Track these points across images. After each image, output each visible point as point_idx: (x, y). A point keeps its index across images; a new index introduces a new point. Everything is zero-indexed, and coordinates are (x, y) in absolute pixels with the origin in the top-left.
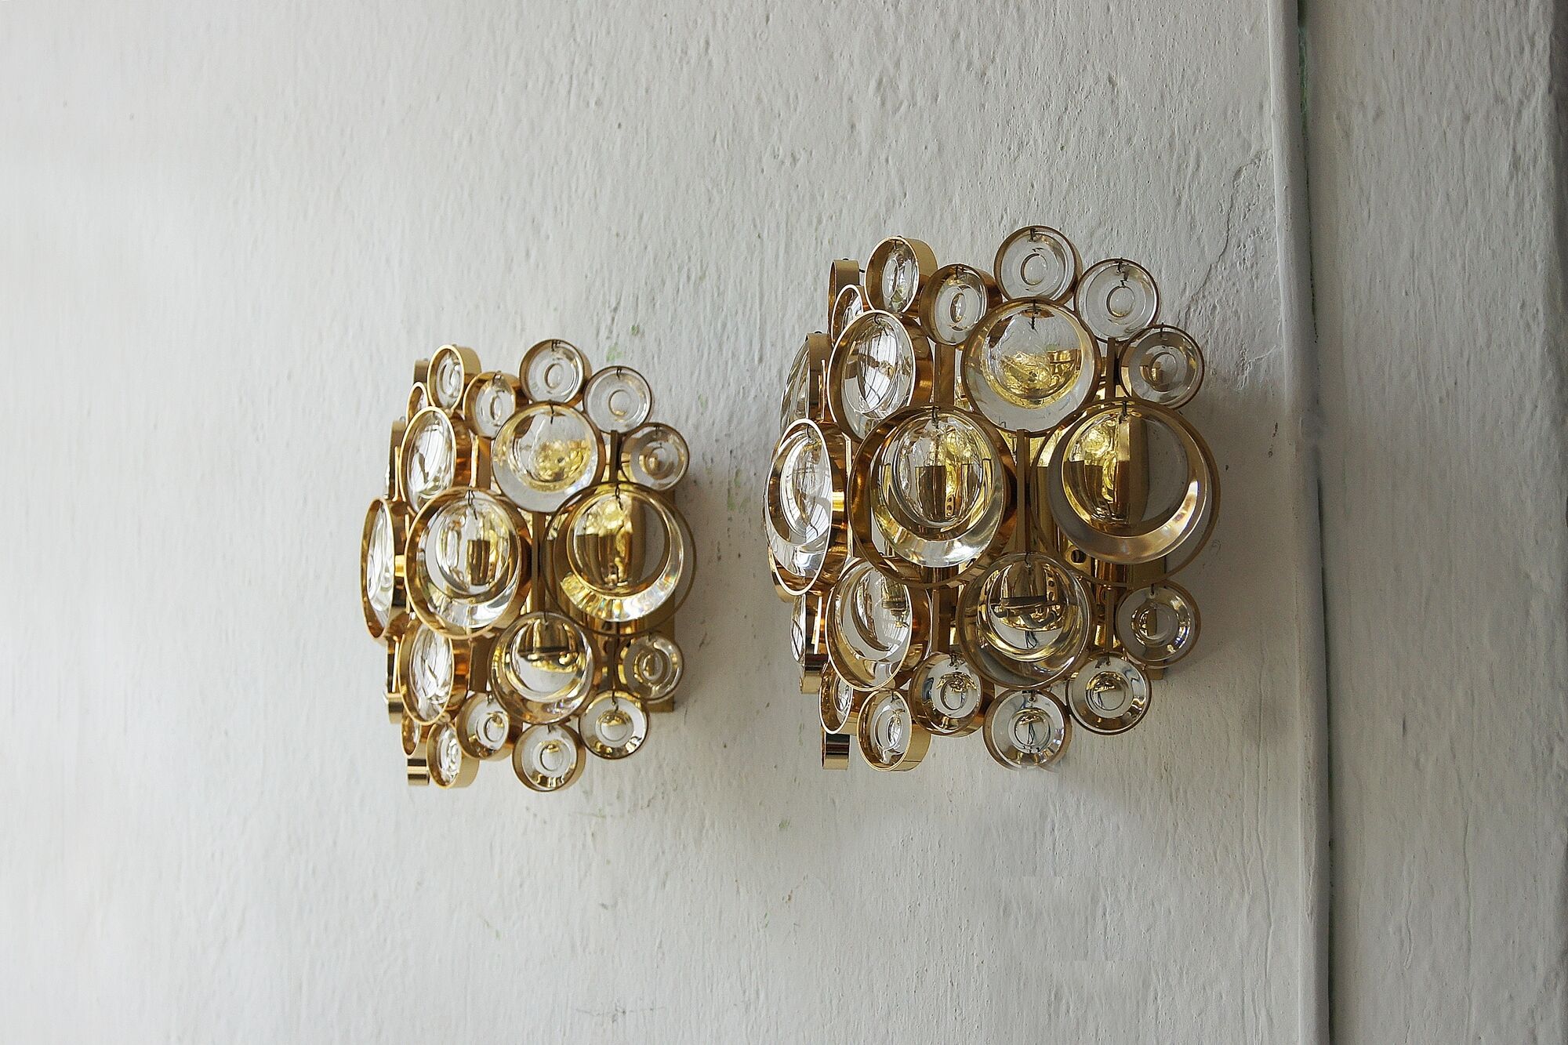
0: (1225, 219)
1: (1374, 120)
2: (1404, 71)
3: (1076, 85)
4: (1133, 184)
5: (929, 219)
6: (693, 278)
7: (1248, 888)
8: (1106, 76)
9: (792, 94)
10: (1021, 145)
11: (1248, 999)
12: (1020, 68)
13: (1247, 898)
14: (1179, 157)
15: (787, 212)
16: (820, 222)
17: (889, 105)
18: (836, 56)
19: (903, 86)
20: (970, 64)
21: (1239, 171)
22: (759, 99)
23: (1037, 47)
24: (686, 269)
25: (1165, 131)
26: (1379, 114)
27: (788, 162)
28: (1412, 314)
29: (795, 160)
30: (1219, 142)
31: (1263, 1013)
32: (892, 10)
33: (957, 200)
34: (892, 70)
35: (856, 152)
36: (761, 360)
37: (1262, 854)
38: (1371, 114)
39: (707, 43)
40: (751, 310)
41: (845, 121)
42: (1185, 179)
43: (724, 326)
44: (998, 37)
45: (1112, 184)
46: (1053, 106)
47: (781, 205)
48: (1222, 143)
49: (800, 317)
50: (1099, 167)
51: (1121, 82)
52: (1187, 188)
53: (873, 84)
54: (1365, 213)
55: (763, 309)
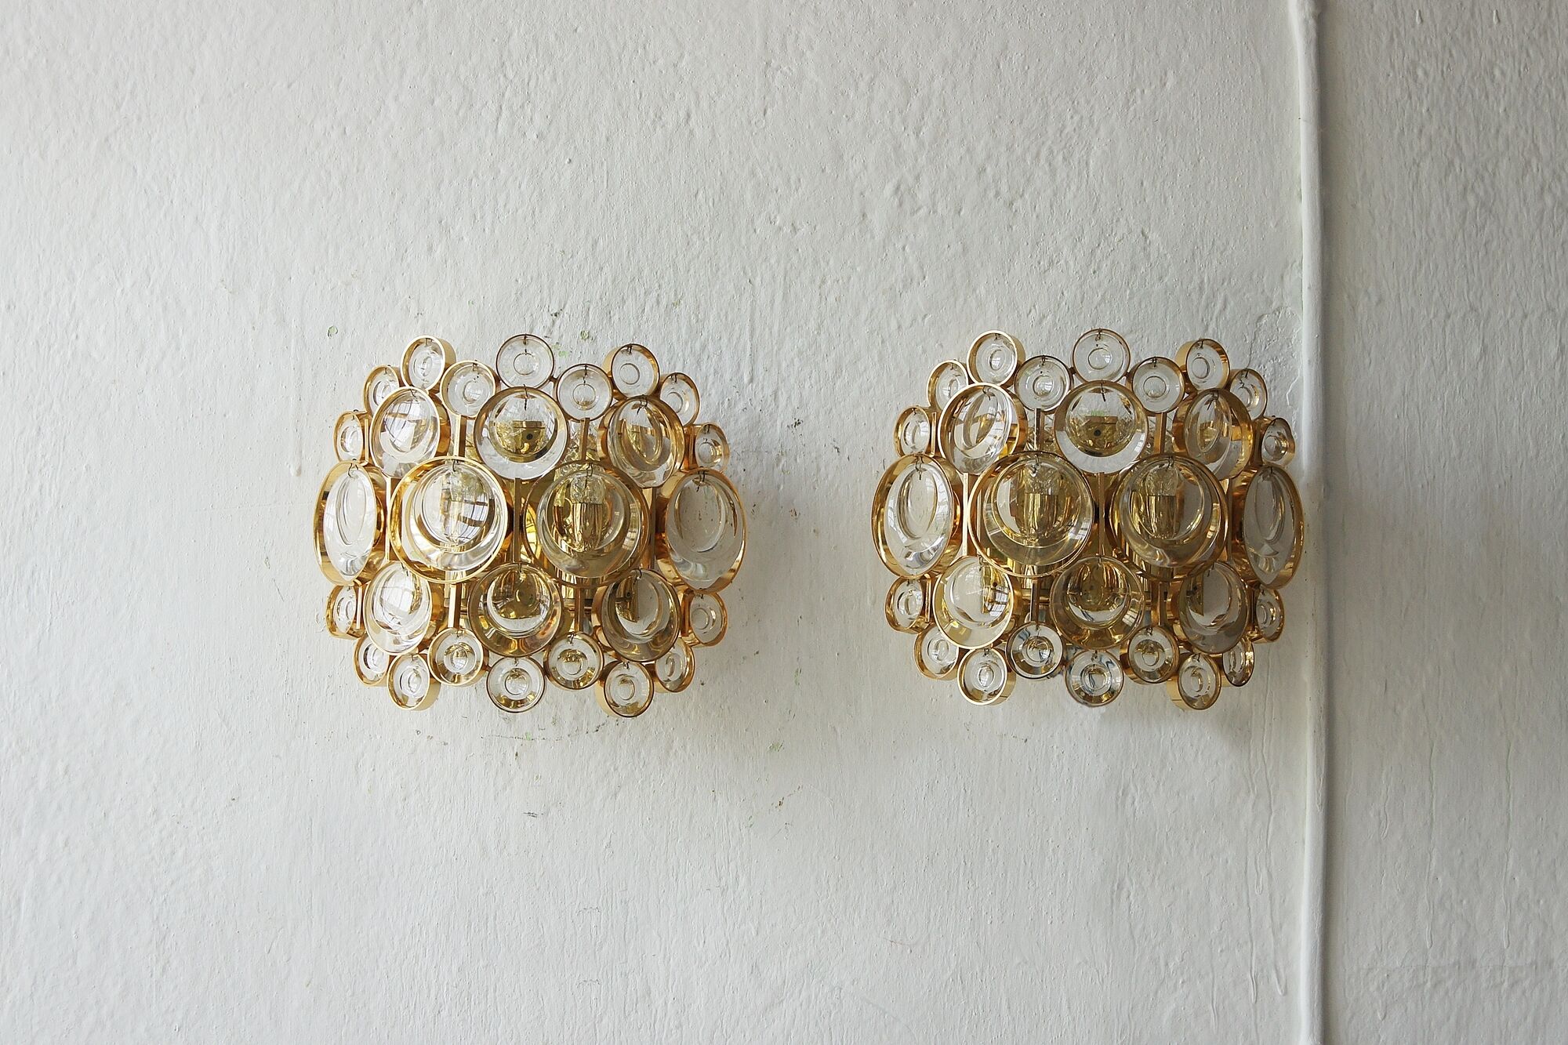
0: (1249, 346)
1: (1377, 304)
2: (1401, 278)
3: (1109, 231)
4: (1163, 309)
5: (952, 300)
6: (664, 302)
7: (1253, 790)
8: (1139, 230)
9: (793, 178)
10: (1051, 263)
11: (1251, 862)
12: (1051, 206)
13: (1252, 796)
14: (1208, 298)
15: (785, 269)
16: (823, 282)
17: (907, 206)
18: (845, 158)
19: (923, 195)
20: (997, 194)
21: (1260, 318)
22: (753, 173)
23: (1069, 196)
24: (655, 294)
25: (1195, 278)
26: (1380, 301)
27: (787, 230)
28: (1401, 431)
29: (795, 230)
30: (1244, 294)
31: (1264, 871)
32: (913, 137)
33: (982, 290)
34: (911, 180)
35: (869, 236)
36: (751, 380)
37: (1266, 768)
38: (1374, 299)
39: (689, 116)
40: (738, 339)
41: (856, 209)
42: (1213, 314)
43: (704, 347)
44: (1028, 180)
45: (1143, 306)
46: (1086, 240)
47: (778, 262)
48: (1248, 295)
49: (800, 353)
50: (1132, 293)
51: (1153, 236)
52: (1214, 320)
53: (889, 189)
54: (1367, 361)
55: (755, 340)
